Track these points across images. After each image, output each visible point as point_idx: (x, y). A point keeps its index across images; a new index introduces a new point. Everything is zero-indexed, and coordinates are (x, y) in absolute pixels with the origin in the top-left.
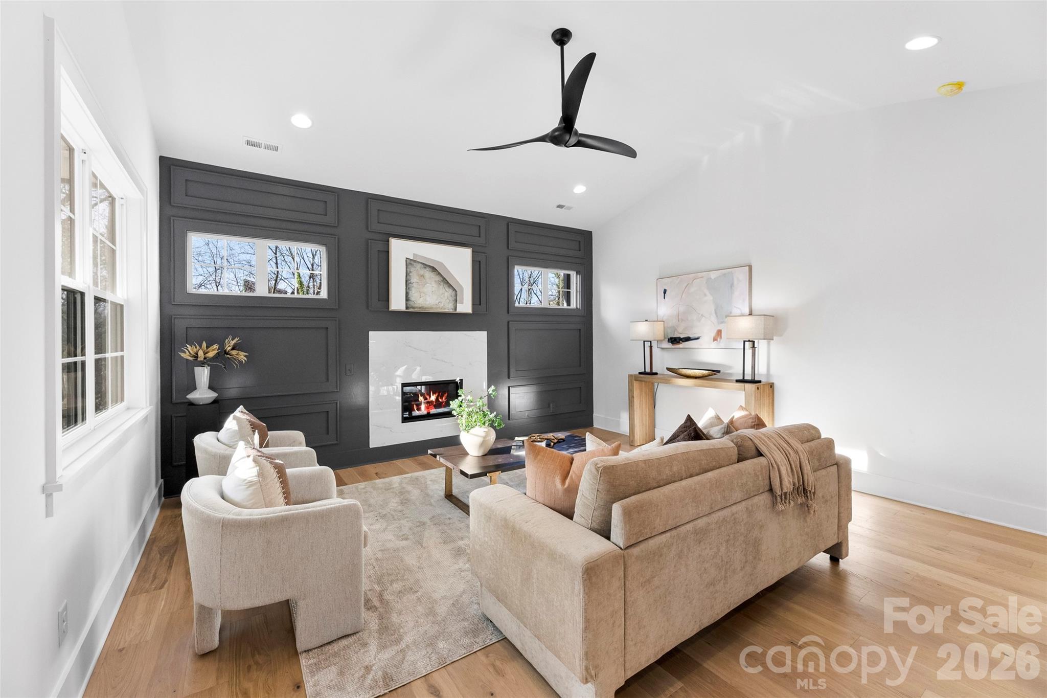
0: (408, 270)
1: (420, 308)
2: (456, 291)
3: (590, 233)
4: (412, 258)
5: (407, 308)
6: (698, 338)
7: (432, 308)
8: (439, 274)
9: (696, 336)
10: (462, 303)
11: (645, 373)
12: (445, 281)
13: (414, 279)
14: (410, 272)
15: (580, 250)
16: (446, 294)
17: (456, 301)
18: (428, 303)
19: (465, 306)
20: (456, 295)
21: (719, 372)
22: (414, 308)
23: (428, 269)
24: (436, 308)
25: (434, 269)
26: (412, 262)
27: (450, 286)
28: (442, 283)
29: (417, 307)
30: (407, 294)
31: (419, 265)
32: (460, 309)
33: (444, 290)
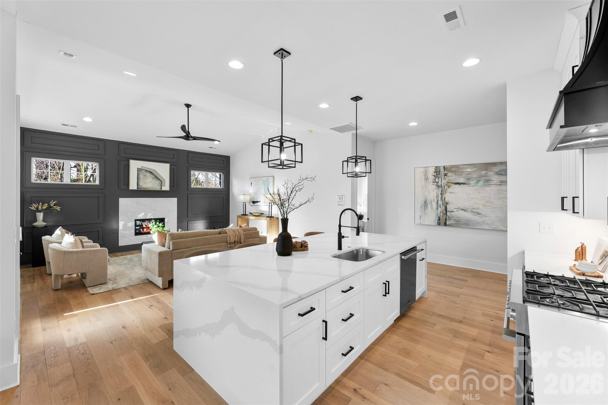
0: (138, 173)
1: (144, 188)
2: (162, 182)
3: (229, 157)
4: (140, 168)
5: (137, 188)
6: (260, 202)
7: (149, 188)
8: (153, 174)
9: (260, 201)
10: (165, 186)
11: (243, 215)
13: (141, 176)
14: (139, 174)
15: (224, 164)
16: (157, 183)
17: (162, 185)
18: (148, 186)
19: (166, 187)
20: (162, 183)
21: (263, 214)
22: (141, 188)
23: (148, 172)
24: (152, 188)
25: (151, 173)
26: (140, 170)
27: (159, 179)
28: (155, 178)
29: (143, 188)
30: (138, 183)
31: (144, 171)
32: (164, 189)
33: (156, 181)
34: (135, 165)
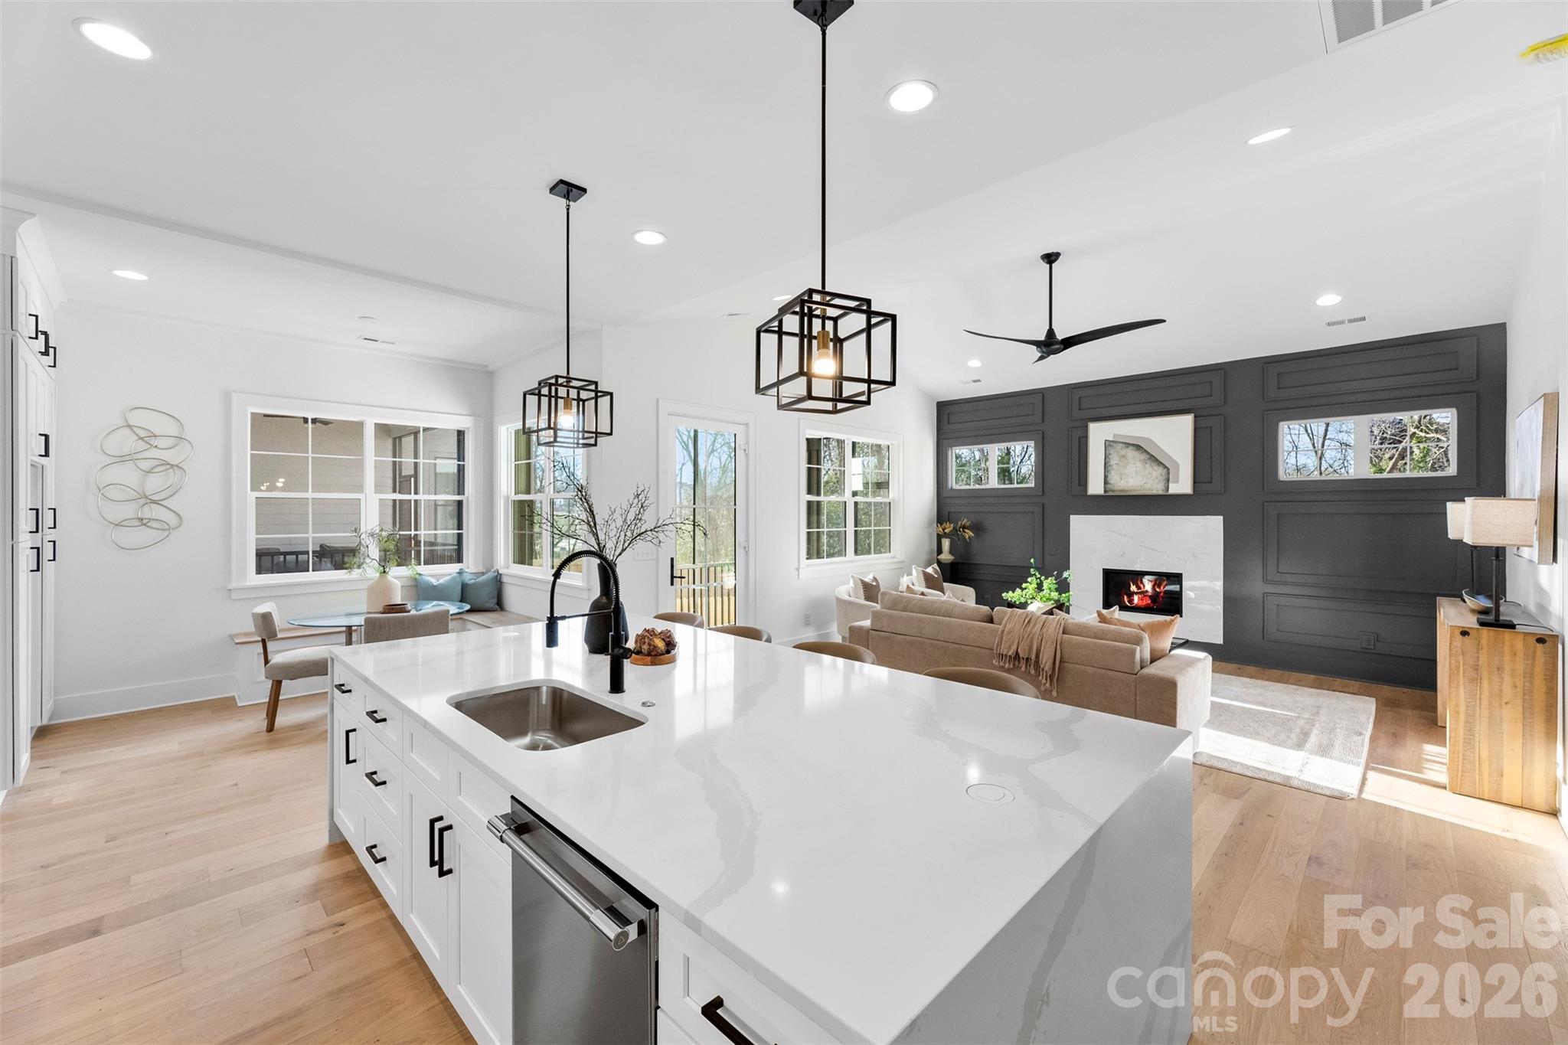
0: (1107, 452)
1: (1121, 491)
2: (1168, 469)
3: (1499, 328)
4: (1112, 439)
5: (1105, 491)
7: (1134, 490)
8: (1146, 451)
10: (1177, 481)
12: (1154, 459)
13: (1114, 460)
14: (1110, 454)
16: (1154, 473)
17: (1168, 480)
18: (1130, 485)
19: (1183, 484)
20: (1169, 474)
22: (1113, 491)
23: (1131, 448)
24: (1141, 490)
25: (1138, 447)
26: (1112, 444)
27: (1160, 463)
28: (1148, 462)
29: (1117, 491)
30: (1106, 477)
31: (1121, 445)
32: (1174, 489)
33: (1151, 469)
34: (1099, 433)
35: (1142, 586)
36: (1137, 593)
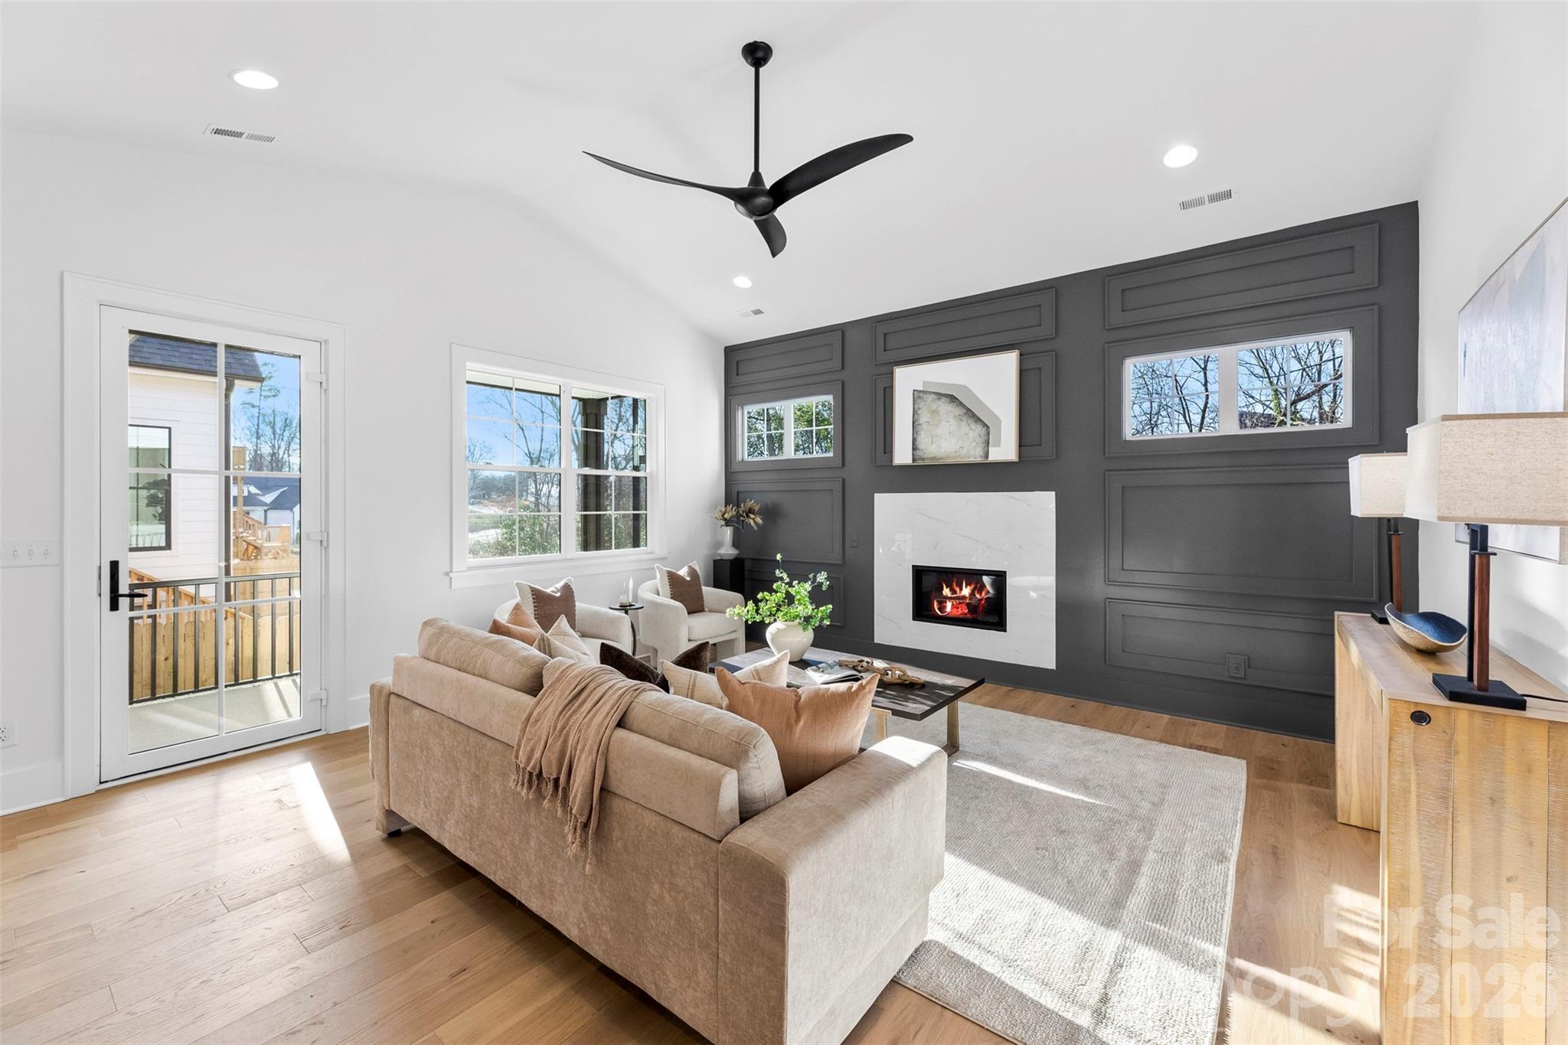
0: (916, 407)
1: (932, 459)
2: (988, 427)
4: (921, 389)
5: (914, 460)
7: (949, 458)
8: (961, 404)
10: (998, 444)
12: (970, 414)
13: (924, 418)
16: (971, 434)
17: (987, 443)
18: (943, 450)
19: (1006, 450)
20: (988, 433)
22: (923, 459)
23: (943, 399)
24: (955, 457)
25: (952, 399)
26: (921, 395)
27: (978, 420)
28: (965, 418)
29: (928, 458)
30: (914, 440)
31: (933, 396)
32: (997, 455)
33: (968, 428)
34: (908, 379)
35: (958, 590)
36: (950, 598)
